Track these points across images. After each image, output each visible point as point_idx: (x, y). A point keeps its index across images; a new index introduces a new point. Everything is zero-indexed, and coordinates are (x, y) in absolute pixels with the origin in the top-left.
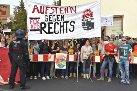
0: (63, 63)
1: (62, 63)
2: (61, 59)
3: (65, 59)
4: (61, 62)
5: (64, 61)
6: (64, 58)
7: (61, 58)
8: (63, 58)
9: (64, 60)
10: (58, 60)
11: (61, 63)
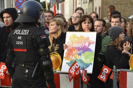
0: (86, 57)
1: (83, 58)
2: (79, 49)
3: (93, 47)
4: (80, 54)
5: (87, 53)
6: (90, 44)
7: (80, 45)
8: (87, 44)
9: (89, 50)
10: (71, 51)
11: (78, 57)
